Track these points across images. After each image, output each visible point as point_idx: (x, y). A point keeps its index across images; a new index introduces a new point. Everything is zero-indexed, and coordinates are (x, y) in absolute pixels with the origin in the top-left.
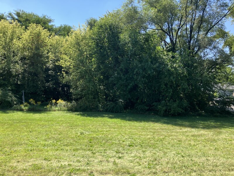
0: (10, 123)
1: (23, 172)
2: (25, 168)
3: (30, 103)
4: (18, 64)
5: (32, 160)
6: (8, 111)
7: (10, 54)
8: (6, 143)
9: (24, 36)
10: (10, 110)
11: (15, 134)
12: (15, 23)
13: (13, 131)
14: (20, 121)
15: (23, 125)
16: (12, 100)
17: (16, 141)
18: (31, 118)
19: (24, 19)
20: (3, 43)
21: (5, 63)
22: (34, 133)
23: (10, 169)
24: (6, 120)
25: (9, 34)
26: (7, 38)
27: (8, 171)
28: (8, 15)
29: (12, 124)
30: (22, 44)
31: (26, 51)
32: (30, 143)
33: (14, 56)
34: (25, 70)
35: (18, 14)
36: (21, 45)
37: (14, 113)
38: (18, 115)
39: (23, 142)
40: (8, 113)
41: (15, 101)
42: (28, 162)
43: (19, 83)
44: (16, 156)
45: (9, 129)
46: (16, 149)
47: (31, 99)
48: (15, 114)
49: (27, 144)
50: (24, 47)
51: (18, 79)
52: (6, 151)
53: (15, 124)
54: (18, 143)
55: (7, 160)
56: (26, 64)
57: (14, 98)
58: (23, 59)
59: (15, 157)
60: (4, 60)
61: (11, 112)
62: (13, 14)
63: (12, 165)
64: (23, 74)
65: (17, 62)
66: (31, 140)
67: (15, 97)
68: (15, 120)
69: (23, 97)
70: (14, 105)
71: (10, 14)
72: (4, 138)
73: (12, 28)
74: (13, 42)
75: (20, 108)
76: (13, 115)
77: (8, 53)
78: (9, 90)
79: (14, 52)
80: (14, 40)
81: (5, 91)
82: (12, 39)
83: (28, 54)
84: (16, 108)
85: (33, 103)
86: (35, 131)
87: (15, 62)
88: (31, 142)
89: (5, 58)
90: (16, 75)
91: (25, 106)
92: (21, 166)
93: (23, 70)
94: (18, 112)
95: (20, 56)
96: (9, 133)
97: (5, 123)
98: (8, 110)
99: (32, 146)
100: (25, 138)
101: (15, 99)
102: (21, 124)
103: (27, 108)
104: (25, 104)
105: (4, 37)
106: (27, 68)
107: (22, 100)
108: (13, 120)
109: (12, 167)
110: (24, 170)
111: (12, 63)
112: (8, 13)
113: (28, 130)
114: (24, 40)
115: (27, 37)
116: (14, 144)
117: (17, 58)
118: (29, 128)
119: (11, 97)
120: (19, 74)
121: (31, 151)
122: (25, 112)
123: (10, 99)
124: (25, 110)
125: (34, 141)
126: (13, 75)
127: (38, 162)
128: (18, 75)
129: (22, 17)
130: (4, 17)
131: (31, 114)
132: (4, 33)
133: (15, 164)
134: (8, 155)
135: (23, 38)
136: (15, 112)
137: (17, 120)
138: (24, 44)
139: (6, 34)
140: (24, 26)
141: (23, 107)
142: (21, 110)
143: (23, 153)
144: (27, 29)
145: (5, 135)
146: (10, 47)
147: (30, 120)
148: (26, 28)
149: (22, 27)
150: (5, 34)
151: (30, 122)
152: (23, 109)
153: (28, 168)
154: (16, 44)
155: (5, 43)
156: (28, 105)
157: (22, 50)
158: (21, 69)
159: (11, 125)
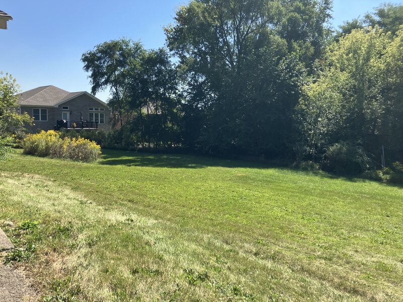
0: (355, 197)
1: (359, 266)
2: (365, 262)
3: (393, 169)
4: (377, 100)
5: (379, 256)
6: (355, 179)
7: (363, 84)
8: (344, 223)
9: (389, 49)
10: (359, 178)
11: (361, 214)
12: (375, 30)
13: (358, 209)
14: (373, 196)
15: (376, 203)
16: (363, 162)
17: (359, 224)
18: (393, 194)
19: (391, 20)
20: (353, 68)
21: (354, 100)
22: (394, 219)
23: (342, 255)
24: (349, 191)
25: (363, 51)
26: (359, 60)
27: (339, 257)
28: (364, 19)
29: (359, 198)
30: (386, 64)
31: (393, 76)
32: (382, 232)
33: (369, 88)
34: (387, 110)
35: (381, 13)
36: (382, 67)
37: (364, 182)
38: (371, 186)
39: (372, 228)
40: (355, 181)
41: (368, 163)
42: (373, 257)
43: (376, 133)
44: (356, 242)
45: (353, 206)
46: (358, 234)
47: (397, 162)
48: (366, 184)
49: (376, 232)
50: (387, 70)
51: (374, 126)
52: (342, 234)
53: (363, 200)
54: (362, 228)
55: (340, 244)
56: (390, 99)
57: (366, 158)
58: (385, 90)
59: (354, 244)
60: (353, 96)
61: (359, 181)
62: (373, 16)
63: (345, 252)
64: (384, 116)
65: (374, 97)
66: (384, 229)
67: (369, 156)
68: (364, 194)
69: (383, 157)
70: (365, 170)
71: (367, 17)
72: (343, 216)
73: (368, 40)
74: (369, 63)
75: (377, 175)
76: (362, 186)
77: (359, 83)
78: (359, 144)
79: (370, 81)
80: (372, 61)
81: (353, 146)
82: (367, 59)
83: (396, 80)
84: (369, 175)
85: (400, 169)
86: (397, 216)
87: (372, 98)
88: (385, 232)
89: (355, 92)
90: (372, 120)
91: (384, 173)
92: (358, 258)
93: (384, 109)
94: (372, 182)
95: (380, 86)
96: (352, 211)
97: (348, 196)
98: (356, 177)
99: (385, 237)
100: (376, 223)
101: (368, 159)
102: (375, 201)
103: (388, 177)
104: (386, 169)
105: (355, 58)
106: (391, 106)
107: (381, 163)
108: (362, 193)
109: (345, 254)
110: (363, 264)
111: (366, 100)
112: (365, 15)
113: (384, 212)
114: (390, 57)
115: (395, 49)
116: (355, 227)
117: (375, 90)
118: (386, 210)
119: (361, 155)
120: (377, 118)
121: (382, 243)
122: (384, 183)
123: (360, 160)
124: (384, 181)
125: (390, 231)
126: (366, 119)
127: (389, 262)
128: (375, 120)
129: (388, 16)
130: (358, 24)
131: (396, 188)
132: (355, 52)
133: (350, 253)
134: (344, 239)
135: (387, 53)
136: (367, 181)
137: (368, 194)
138: (388, 64)
139: (359, 52)
140: (389, 32)
141: (381, 174)
142: (378, 180)
143: (367, 243)
144: (396, 35)
145: (345, 212)
146: (363, 72)
147: (391, 197)
148: (394, 33)
149: (385, 34)
150: (357, 53)
151: (391, 202)
152: (380, 178)
153: (369, 264)
154: (375, 67)
155: (357, 67)
156: (391, 172)
157: (384, 75)
158: (380, 109)
159: (357, 200)
